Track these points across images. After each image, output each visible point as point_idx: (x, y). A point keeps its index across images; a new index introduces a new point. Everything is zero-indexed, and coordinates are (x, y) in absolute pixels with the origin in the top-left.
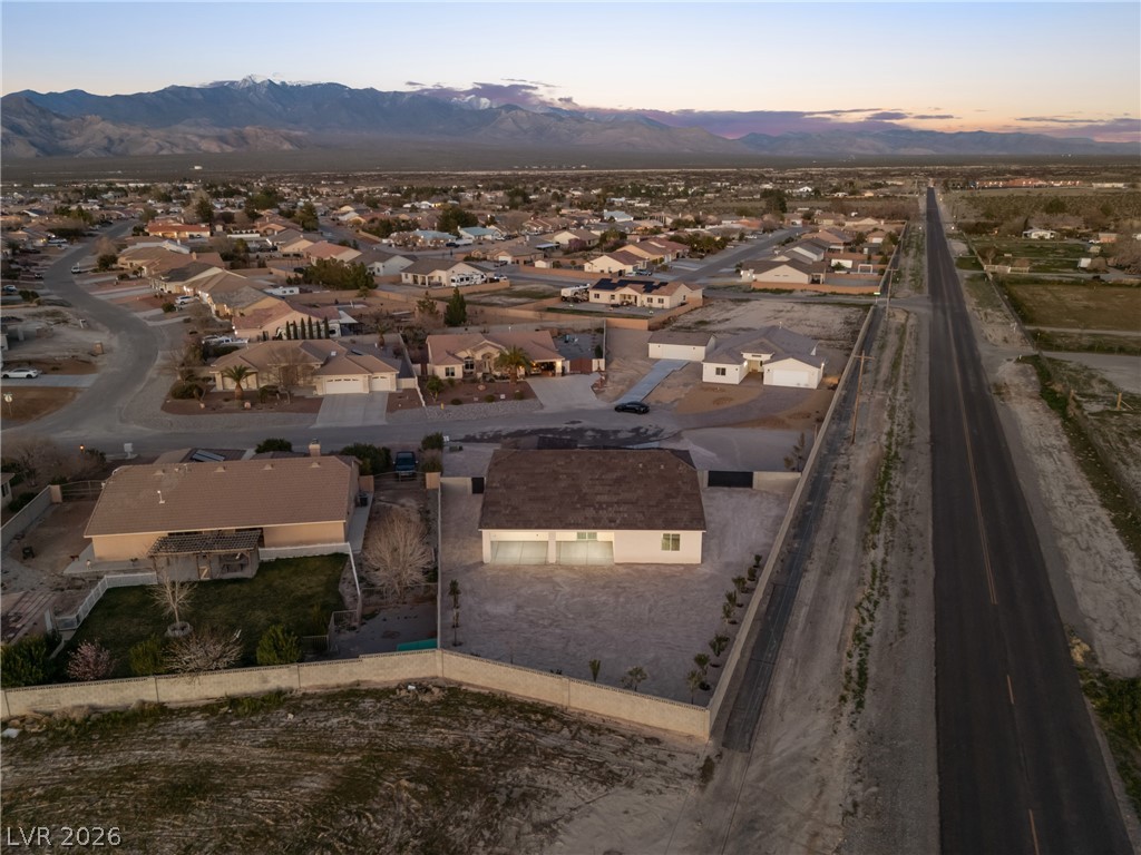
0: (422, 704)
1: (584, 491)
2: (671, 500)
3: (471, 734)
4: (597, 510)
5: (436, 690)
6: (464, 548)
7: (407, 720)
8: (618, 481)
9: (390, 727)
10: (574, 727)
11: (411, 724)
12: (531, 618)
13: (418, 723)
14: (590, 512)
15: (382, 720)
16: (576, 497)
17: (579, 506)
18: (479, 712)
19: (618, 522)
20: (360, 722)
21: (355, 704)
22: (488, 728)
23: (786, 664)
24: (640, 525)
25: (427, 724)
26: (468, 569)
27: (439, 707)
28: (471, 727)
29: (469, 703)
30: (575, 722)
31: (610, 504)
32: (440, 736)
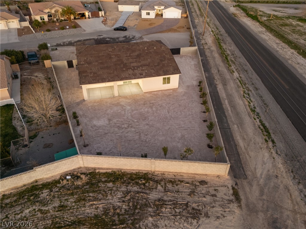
0: (77, 187)
2: (163, 62)
3: (111, 201)
5: (83, 176)
6: (73, 94)
7: (71, 200)
8: (138, 56)
9: (62, 208)
10: (163, 183)
11: (75, 202)
12: (118, 125)
13: (79, 200)
15: (57, 204)
16: (122, 65)
17: (124, 69)
18: (110, 185)
19: (144, 74)
20: (44, 208)
21: (37, 196)
22: (120, 195)
24: (154, 75)
25: (84, 200)
26: (78, 104)
27: (88, 187)
28: (109, 197)
29: (103, 180)
30: (161, 180)
31: (138, 67)
32: (94, 206)
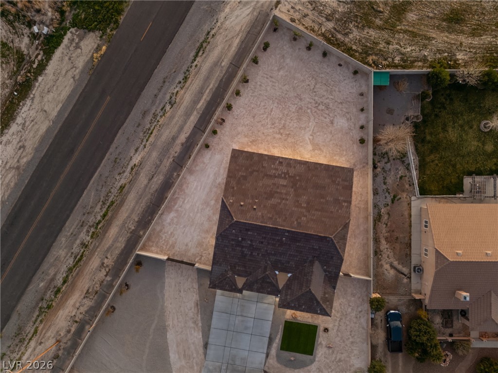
0: (376, 55)
1: (293, 190)
3: (358, 34)
4: (287, 173)
5: (371, 62)
7: (382, 46)
8: (271, 195)
9: (388, 43)
10: (320, 32)
11: (380, 44)
13: (377, 44)
14: (292, 172)
15: (391, 47)
16: (297, 186)
17: (297, 178)
18: (354, 47)
19: (278, 162)
20: (399, 47)
21: (402, 59)
22: (351, 36)
23: (225, 63)
24: (266, 158)
25: (374, 43)
27: (370, 52)
28: (358, 37)
29: (357, 54)
30: (319, 35)
31: (279, 176)
32: (369, 35)
